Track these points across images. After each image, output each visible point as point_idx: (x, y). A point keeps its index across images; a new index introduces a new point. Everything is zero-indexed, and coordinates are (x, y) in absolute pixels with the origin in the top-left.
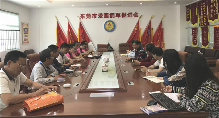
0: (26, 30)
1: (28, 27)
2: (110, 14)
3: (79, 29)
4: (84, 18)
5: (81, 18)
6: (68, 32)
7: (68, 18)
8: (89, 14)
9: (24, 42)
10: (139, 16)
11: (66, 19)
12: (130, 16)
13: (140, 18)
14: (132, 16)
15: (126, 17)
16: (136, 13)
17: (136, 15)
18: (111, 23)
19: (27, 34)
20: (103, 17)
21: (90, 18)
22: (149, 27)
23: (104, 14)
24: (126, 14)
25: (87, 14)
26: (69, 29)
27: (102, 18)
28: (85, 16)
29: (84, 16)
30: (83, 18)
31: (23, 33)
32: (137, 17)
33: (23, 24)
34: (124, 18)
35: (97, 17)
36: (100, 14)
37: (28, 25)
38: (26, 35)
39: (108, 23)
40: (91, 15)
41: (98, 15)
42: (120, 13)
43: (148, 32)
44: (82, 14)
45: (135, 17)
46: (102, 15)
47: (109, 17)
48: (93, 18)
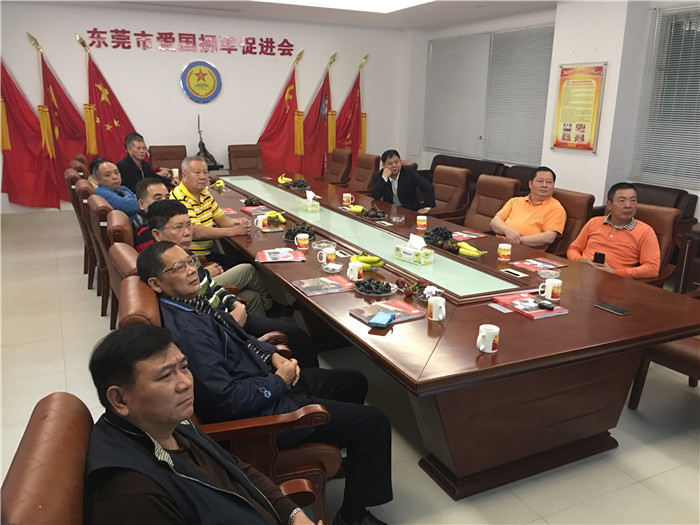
2: (202, 39)
4: (106, 45)
5: (91, 45)
8: (124, 31)
10: (295, 53)
12: (269, 51)
13: (298, 59)
14: (275, 50)
15: (255, 53)
16: (285, 41)
17: (286, 49)
18: (205, 70)
20: (176, 45)
21: (129, 47)
22: (324, 92)
23: (180, 35)
24: (254, 43)
25: (116, 31)
28: (108, 37)
30: (99, 46)
32: (291, 55)
34: (249, 54)
35: (156, 42)
36: (166, 34)
39: (196, 70)
40: (131, 35)
41: (158, 39)
43: (323, 106)
44: (95, 30)
45: (282, 54)
46: (174, 39)
47: (199, 48)
48: (139, 46)
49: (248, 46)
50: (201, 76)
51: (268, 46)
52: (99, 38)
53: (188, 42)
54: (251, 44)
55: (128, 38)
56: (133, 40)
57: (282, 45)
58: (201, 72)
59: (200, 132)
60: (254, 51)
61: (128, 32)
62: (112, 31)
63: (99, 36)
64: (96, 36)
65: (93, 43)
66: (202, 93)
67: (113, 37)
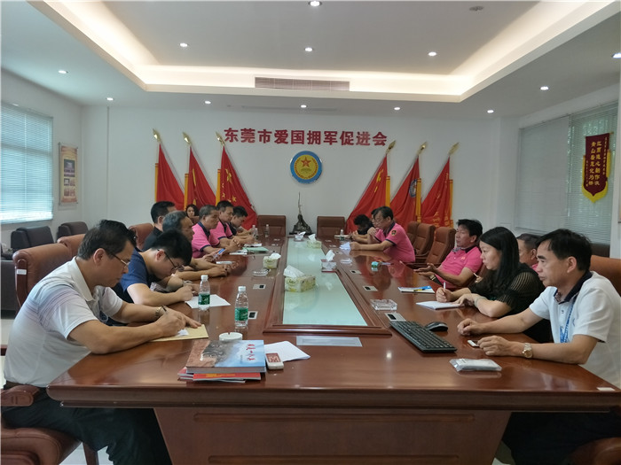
0: (70, 164)
1: (76, 157)
2: (309, 134)
3: (221, 171)
4: (237, 140)
5: (226, 140)
6: (190, 176)
7: (189, 139)
8: (251, 130)
9: (64, 201)
10: (388, 143)
12: (364, 142)
13: (390, 148)
14: (369, 142)
15: (353, 144)
16: (380, 133)
17: (380, 139)
19: (74, 176)
20: (289, 139)
21: (253, 141)
22: (414, 175)
23: (292, 132)
24: (352, 136)
25: (245, 130)
26: (190, 170)
27: (287, 143)
28: (239, 134)
29: (235, 133)
30: (231, 141)
31: (63, 173)
32: (384, 144)
33: (63, 147)
34: (347, 145)
35: (273, 138)
36: (282, 131)
37: (76, 150)
38: (71, 179)
40: (256, 132)
41: (275, 135)
42: (336, 133)
43: (412, 187)
44: (230, 129)
45: (376, 145)
46: (287, 135)
47: (306, 141)
48: (260, 140)
49: (346, 139)
50: (306, 162)
51: (363, 139)
52: (232, 135)
53: (298, 137)
54: (349, 137)
55: (253, 134)
56: (257, 136)
57: (376, 137)
58: (306, 159)
59: (299, 206)
60: (351, 142)
61: (254, 130)
62: (241, 130)
63: (232, 133)
64: (230, 133)
65: (228, 138)
66: (306, 175)
67: (242, 134)
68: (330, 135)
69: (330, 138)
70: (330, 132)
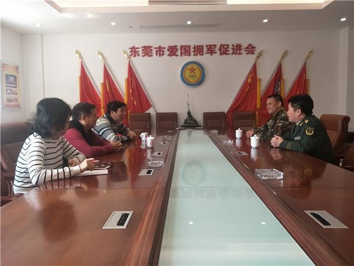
1: (17, 73)
2: (194, 47)
3: (128, 80)
4: (139, 55)
6: (104, 85)
7: (103, 56)
8: (149, 47)
9: (7, 106)
10: (257, 52)
11: (100, 56)
12: (238, 52)
13: (258, 57)
14: (242, 51)
15: (229, 54)
16: (250, 45)
17: (251, 49)
19: (16, 87)
20: (179, 53)
21: (151, 56)
22: (278, 77)
23: (181, 46)
24: (228, 48)
25: (145, 47)
26: (105, 80)
27: (177, 56)
28: (140, 51)
29: (137, 50)
30: (135, 56)
32: (253, 53)
33: (4, 64)
34: (224, 56)
35: (167, 53)
36: (173, 47)
37: (17, 68)
39: (189, 67)
41: (168, 50)
42: (215, 46)
44: (133, 47)
45: (247, 54)
46: (177, 50)
47: (192, 53)
48: (157, 55)
49: (224, 50)
50: (192, 70)
51: (237, 49)
52: (135, 52)
53: (186, 50)
54: (226, 48)
55: (151, 50)
56: (154, 51)
57: (247, 48)
58: (192, 68)
59: (188, 105)
60: (228, 52)
61: (152, 47)
62: (142, 47)
63: (135, 50)
64: (133, 50)
65: (132, 54)
67: (143, 50)
68: (210, 48)
69: (211, 50)
70: (210, 46)
